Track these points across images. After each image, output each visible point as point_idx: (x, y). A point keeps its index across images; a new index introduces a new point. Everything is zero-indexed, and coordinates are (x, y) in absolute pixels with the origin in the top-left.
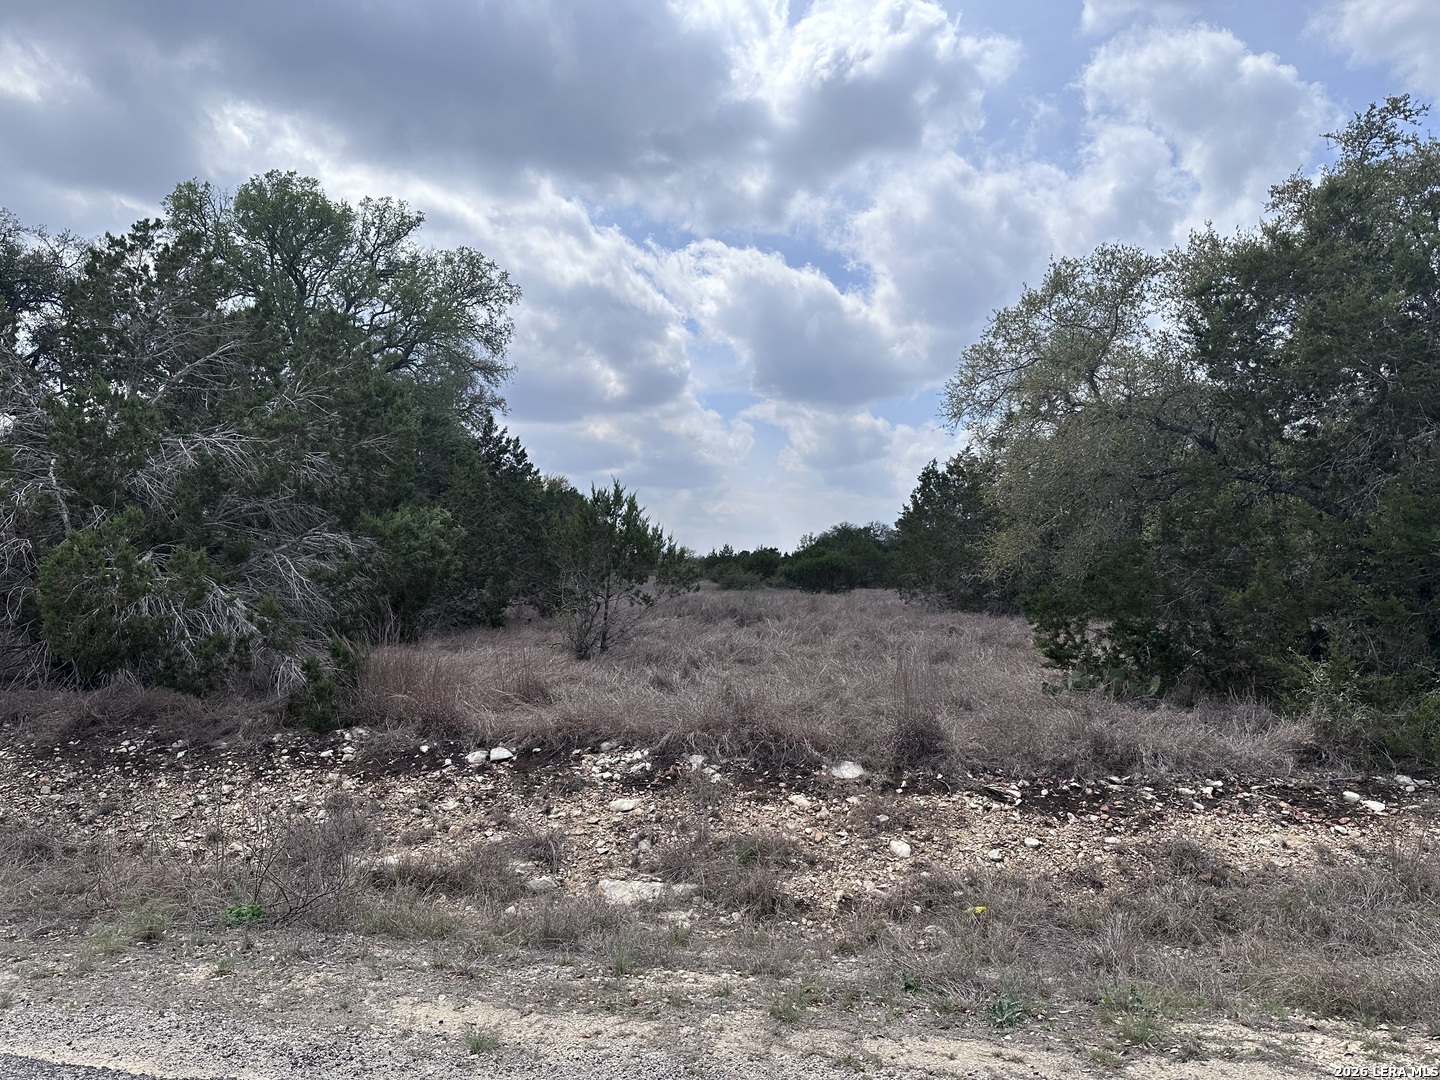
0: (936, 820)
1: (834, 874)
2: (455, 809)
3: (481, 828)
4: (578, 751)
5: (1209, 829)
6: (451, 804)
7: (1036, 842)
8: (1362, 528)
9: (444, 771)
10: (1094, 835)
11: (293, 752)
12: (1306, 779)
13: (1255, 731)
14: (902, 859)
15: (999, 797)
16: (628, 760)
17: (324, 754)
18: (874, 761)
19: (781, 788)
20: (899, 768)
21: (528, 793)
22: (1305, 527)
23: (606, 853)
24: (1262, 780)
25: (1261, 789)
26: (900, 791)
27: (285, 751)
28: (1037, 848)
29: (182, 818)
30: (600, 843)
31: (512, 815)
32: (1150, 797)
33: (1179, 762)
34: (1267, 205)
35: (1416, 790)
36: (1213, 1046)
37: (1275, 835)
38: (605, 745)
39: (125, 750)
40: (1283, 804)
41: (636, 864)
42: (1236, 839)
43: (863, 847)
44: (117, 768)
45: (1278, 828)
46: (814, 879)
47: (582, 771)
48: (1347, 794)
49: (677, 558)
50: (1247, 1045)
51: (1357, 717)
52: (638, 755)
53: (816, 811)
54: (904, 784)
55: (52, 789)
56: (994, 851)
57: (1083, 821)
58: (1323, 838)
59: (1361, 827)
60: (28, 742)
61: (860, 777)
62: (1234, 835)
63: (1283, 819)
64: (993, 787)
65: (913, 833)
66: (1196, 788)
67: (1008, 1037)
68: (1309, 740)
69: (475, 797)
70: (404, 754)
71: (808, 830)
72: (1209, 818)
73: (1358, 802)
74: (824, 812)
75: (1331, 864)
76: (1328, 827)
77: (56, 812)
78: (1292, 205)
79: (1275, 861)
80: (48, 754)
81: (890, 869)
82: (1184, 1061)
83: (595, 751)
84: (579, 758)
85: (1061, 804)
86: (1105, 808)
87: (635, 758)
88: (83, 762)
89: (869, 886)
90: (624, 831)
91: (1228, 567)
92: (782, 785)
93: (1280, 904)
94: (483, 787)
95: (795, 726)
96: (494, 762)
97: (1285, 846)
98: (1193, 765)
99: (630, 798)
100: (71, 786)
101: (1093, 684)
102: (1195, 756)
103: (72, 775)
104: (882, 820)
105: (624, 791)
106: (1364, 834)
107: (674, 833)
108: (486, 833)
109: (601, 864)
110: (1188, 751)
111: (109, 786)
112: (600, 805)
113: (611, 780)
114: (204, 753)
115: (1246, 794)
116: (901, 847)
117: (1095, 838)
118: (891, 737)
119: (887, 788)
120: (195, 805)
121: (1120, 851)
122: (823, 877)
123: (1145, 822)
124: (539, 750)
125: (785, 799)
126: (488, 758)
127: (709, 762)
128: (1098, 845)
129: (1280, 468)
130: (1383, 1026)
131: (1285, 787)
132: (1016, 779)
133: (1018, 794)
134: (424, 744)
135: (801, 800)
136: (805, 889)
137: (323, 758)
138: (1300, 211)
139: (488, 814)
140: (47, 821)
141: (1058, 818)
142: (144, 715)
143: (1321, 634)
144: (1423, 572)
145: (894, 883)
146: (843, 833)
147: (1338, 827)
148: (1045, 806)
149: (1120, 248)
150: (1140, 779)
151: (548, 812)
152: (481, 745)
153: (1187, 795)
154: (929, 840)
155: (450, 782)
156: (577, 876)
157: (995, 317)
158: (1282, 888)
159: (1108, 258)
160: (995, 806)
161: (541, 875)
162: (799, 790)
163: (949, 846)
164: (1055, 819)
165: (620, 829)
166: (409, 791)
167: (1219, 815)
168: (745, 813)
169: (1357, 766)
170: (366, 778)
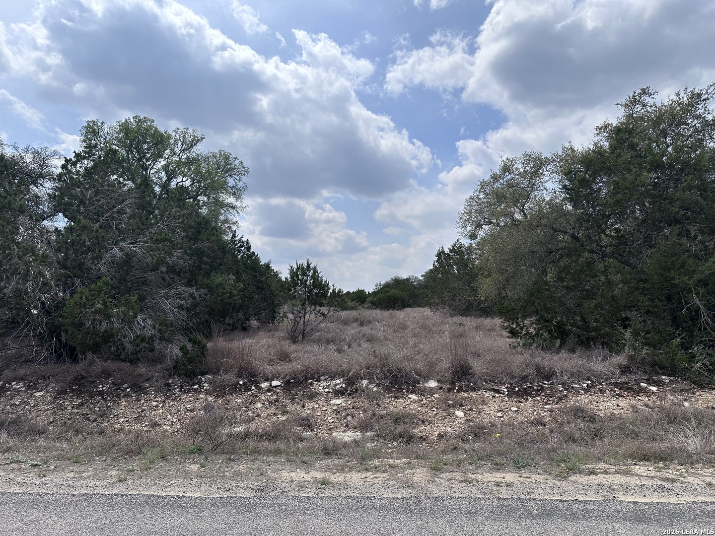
0: (473, 402)
1: (433, 425)
2: (261, 407)
3: (275, 414)
4: (311, 381)
5: (587, 401)
6: (259, 405)
7: (516, 409)
8: (643, 272)
9: (252, 392)
10: (540, 405)
11: (181, 387)
12: (624, 379)
13: (603, 360)
14: (461, 418)
15: (498, 392)
16: (334, 383)
17: (195, 387)
18: (443, 379)
19: (404, 392)
20: (453, 382)
21: (293, 399)
22: (618, 272)
23: (333, 422)
24: (607, 380)
25: (607, 384)
26: (455, 391)
27: (176, 387)
28: (516, 411)
29: (137, 417)
30: (329, 418)
31: (288, 408)
32: (561, 389)
33: (572, 375)
34: (595, 134)
35: (670, 381)
36: (599, 471)
37: (614, 402)
38: (322, 378)
39: (101, 389)
40: (616, 389)
41: (347, 426)
42: (598, 404)
43: (444, 414)
44: (100, 397)
45: (615, 399)
46: (425, 428)
47: (315, 389)
48: (642, 384)
49: (338, 295)
50: (611, 470)
51: (644, 352)
52: (338, 381)
53: (421, 401)
54: (457, 388)
55: (72, 408)
56: (499, 413)
57: (534, 400)
58: (633, 402)
59: (648, 397)
60: (53, 388)
61: (437, 386)
62: (597, 402)
63: (617, 395)
64: (495, 388)
65: (464, 407)
66: (580, 384)
67: (523, 471)
68: (625, 362)
69: (269, 402)
70: (232, 385)
71: (419, 409)
72: (586, 396)
73: (646, 387)
74: (425, 401)
75: (637, 411)
76: (635, 397)
77: (78, 417)
78: (605, 134)
79: (615, 412)
80: (65, 392)
81: (457, 422)
82: (589, 475)
83: (319, 380)
84: (312, 384)
85: (525, 394)
86: (543, 394)
87: (337, 382)
88: (83, 395)
89: (449, 430)
90: (339, 412)
91: (587, 291)
92: (404, 391)
93: (618, 427)
94: (272, 397)
95: (407, 366)
96: (274, 387)
97: (618, 406)
98: (578, 376)
99: (338, 398)
100: (80, 406)
101: (531, 345)
102: (579, 371)
103: (80, 401)
104: (450, 403)
105: (335, 396)
106: (649, 400)
107: (361, 412)
108: (278, 416)
109: (332, 427)
110: (575, 370)
111: (98, 405)
112: (326, 403)
113: (329, 392)
114: (139, 389)
115: (600, 386)
116: (460, 413)
117: (540, 406)
118: (449, 369)
119: (449, 390)
120: (142, 411)
121: (551, 411)
122: (429, 427)
123: (560, 399)
124: (293, 381)
125: (407, 396)
126: (271, 385)
127: (370, 383)
128: (542, 409)
129: (606, 247)
130: (661, 463)
131: (616, 383)
132: (504, 384)
133: (506, 390)
134: (240, 381)
135: (413, 397)
136: (422, 432)
137: (195, 389)
138: (609, 136)
139: (277, 409)
140: (75, 421)
141: (524, 399)
142: (106, 374)
143: (627, 318)
144: (668, 290)
145: (459, 427)
146: (434, 409)
147: (639, 397)
148: (518, 394)
149: (533, 153)
150: (556, 382)
151: (303, 406)
152: (267, 380)
153: (577, 388)
154: (471, 410)
155: (256, 396)
156: (322, 432)
157: (479, 183)
158: (618, 422)
159: (528, 157)
160: (497, 395)
161: (307, 432)
162: (412, 393)
163: (480, 412)
164: (523, 399)
165: (337, 412)
166: (239, 401)
167: (590, 395)
168: (390, 403)
169: (645, 372)
170: (218, 396)
